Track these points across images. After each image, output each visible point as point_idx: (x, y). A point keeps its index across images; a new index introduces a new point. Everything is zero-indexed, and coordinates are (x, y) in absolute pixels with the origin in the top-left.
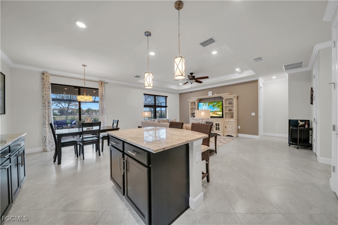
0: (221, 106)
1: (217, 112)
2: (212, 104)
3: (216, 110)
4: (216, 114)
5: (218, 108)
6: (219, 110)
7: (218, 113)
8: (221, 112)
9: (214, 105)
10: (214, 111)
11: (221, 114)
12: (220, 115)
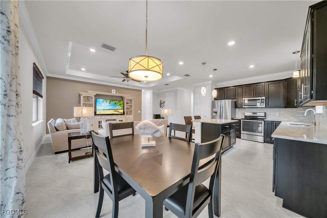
0: (123, 105)
1: (119, 109)
2: (114, 102)
3: (117, 107)
4: (117, 112)
5: (119, 107)
6: (121, 108)
7: (120, 111)
8: (123, 110)
9: (115, 103)
10: (116, 108)
11: (123, 112)
12: (121, 112)
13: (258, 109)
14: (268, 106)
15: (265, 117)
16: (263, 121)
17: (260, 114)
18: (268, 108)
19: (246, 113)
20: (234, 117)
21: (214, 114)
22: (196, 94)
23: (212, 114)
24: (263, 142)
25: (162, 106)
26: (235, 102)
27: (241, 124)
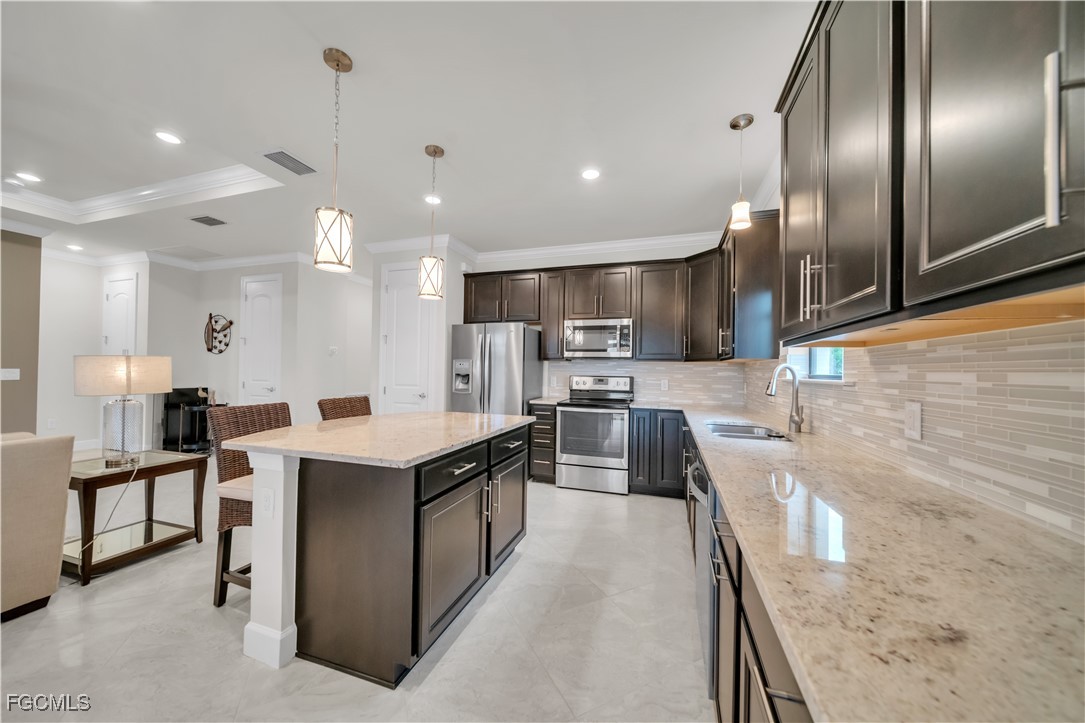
13: (611, 363)
14: (641, 352)
15: (632, 392)
16: (627, 411)
17: (617, 384)
18: (639, 360)
19: (575, 379)
20: (536, 394)
21: (460, 385)
22: (383, 291)
23: (450, 384)
24: (626, 492)
25: (216, 343)
26: (540, 332)
27: (555, 423)
